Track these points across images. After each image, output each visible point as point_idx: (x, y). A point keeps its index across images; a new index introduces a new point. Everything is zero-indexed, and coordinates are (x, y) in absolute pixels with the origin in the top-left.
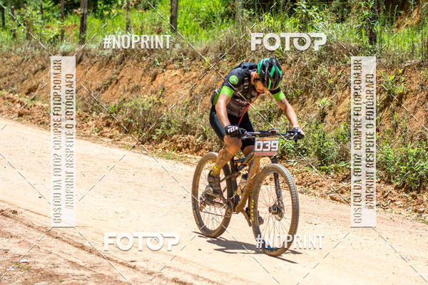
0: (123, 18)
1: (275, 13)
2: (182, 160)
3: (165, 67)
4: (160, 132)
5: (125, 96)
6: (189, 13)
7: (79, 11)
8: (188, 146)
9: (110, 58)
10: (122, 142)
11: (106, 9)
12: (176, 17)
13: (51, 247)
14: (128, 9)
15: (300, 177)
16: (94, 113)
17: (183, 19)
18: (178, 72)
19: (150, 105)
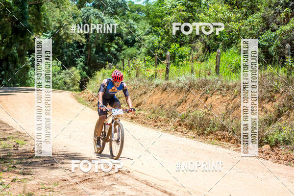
0: (190, 67)
1: (274, 65)
2: (221, 145)
3: (212, 94)
4: (209, 129)
5: (190, 109)
6: (226, 64)
7: (165, 62)
8: (224, 138)
9: (182, 88)
10: (188, 134)
11: (180, 61)
12: (219, 66)
13: (148, 192)
14: (193, 61)
15: (286, 156)
16: (173, 118)
17: (222, 67)
18: (219, 97)
19: (204, 114)
